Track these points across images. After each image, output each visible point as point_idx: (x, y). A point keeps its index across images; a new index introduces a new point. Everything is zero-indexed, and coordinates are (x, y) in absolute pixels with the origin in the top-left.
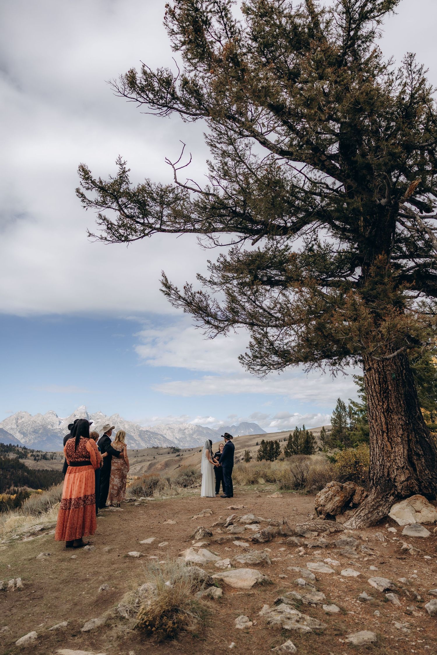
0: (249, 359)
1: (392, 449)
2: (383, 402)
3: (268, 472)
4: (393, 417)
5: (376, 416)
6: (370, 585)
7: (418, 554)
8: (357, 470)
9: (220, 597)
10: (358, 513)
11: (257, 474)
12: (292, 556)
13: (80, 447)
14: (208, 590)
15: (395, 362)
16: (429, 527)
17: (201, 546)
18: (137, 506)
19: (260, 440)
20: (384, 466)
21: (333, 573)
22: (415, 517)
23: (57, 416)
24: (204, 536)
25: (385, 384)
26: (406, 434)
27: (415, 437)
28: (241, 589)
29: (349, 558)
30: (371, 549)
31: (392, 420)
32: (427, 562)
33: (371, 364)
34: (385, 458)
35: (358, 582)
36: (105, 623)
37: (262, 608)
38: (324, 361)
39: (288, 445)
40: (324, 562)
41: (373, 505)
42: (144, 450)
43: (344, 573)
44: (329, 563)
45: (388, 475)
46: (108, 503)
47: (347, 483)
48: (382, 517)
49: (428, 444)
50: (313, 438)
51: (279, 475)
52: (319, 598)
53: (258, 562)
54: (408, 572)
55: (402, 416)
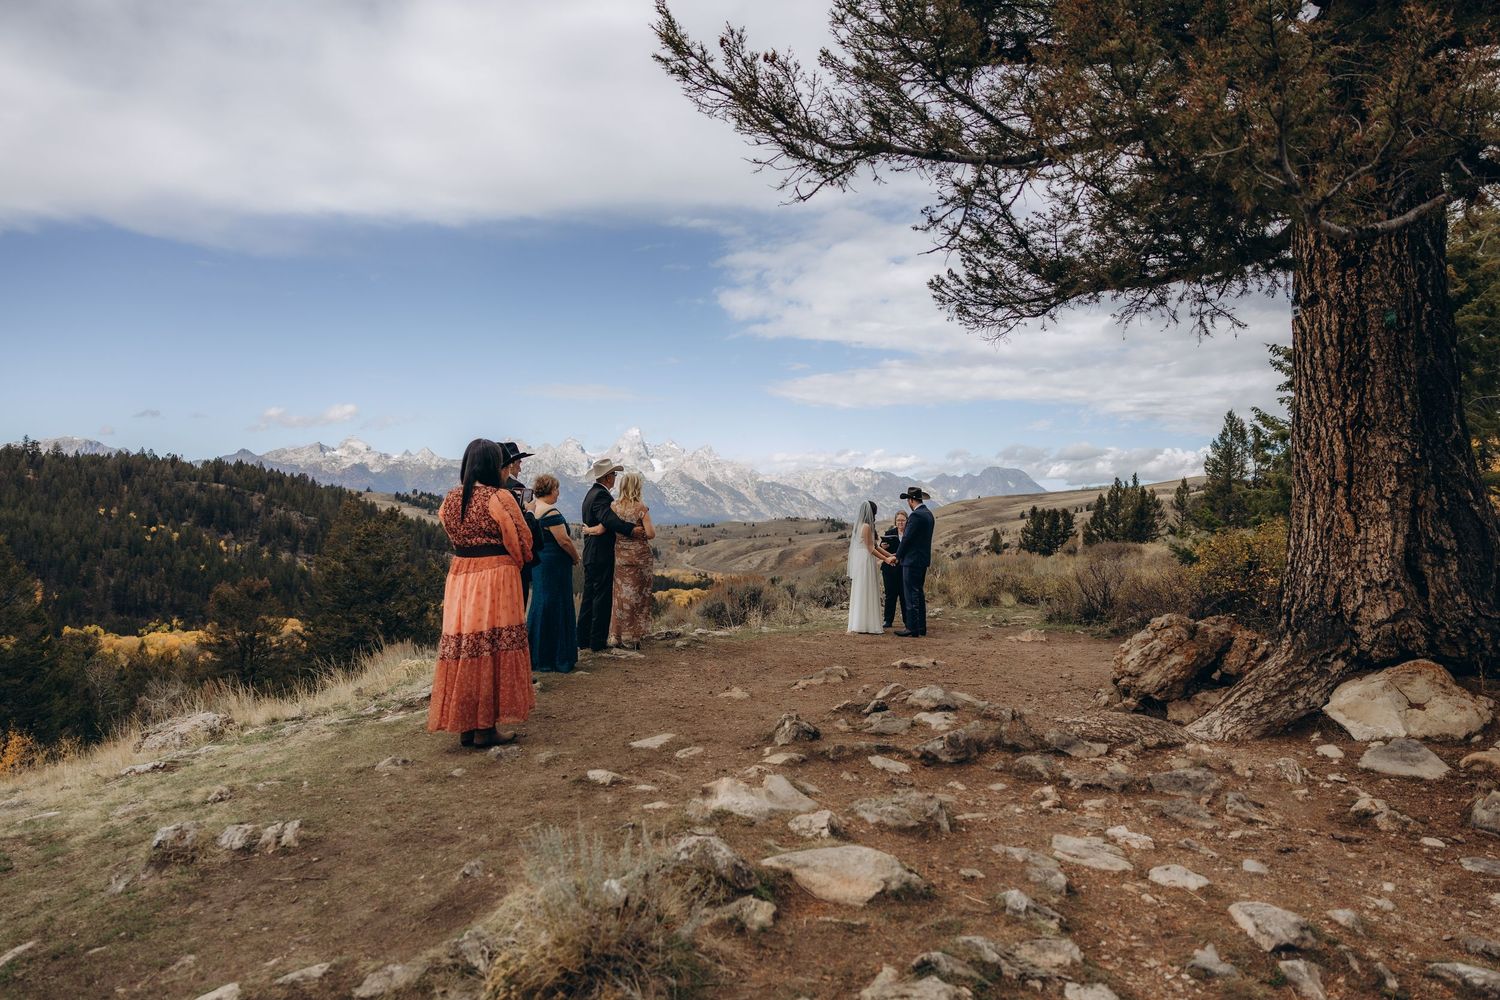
0: (959, 287)
1: (1358, 531)
2: (1347, 397)
3: (1026, 579)
4: (1371, 441)
5: (1318, 438)
6: (1234, 924)
7: (1403, 831)
8: (1250, 585)
9: (763, 929)
10: (1232, 701)
11: (999, 585)
12: (1018, 810)
13: (474, 509)
14: (734, 905)
15: (1401, 275)
16: (1447, 752)
17: (782, 765)
18: (679, 650)
19: (1027, 508)
20: (1326, 578)
21: (1125, 872)
22: (1406, 721)
23: (583, 450)
24: (795, 738)
25: (1359, 344)
26: (1408, 490)
27: (1438, 499)
28: (837, 904)
29: (1185, 827)
30: (1256, 804)
31: (1367, 449)
32: (1428, 857)
33: (1318, 283)
34: (1331, 558)
35: (1196, 907)
36: (419, 981)
37: (874, 976)
38: (1177, 288)
39: (1093, 520)
40: (1106, 837)
41: (1281, 681)
42: (770, 523)
43: (1157, 875)
44: (1120, 842)
45: (1337, 602)
46: (612, 640)
47: (1211, 619)
48: (1304, 713)
49: (1477, 519)
50: (1157, 505)
51: (1052, 586)
52: (1058, 959)
53: (911, 823)
54: (1365, 886)
55: (1403, 437)
